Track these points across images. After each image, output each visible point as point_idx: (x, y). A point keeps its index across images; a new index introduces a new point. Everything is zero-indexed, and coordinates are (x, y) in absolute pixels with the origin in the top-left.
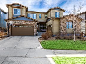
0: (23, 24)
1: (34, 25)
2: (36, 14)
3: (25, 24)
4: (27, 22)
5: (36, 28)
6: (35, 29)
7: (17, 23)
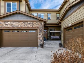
0: (19, 26)
1: (38, 28)
2: (43, 14)
3: (22, 27)
4: (26, 23)
5: (41, 34)
6: (40, 36)
7: (9, 26)
